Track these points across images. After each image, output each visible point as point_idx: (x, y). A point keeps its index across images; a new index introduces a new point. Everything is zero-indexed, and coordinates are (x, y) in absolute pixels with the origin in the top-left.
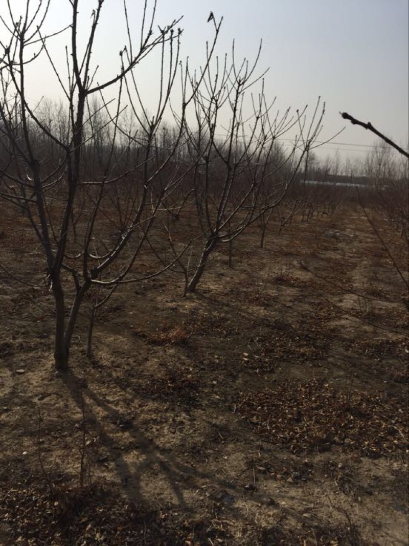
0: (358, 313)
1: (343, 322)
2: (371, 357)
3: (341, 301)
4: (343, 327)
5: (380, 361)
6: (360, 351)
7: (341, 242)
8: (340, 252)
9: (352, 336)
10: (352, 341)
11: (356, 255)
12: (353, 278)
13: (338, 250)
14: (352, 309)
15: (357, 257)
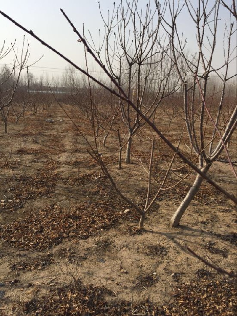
0: (69, 162)
1: (61, 169)
2: (79, 185)
3: (59, 158)
4: (62, 172)
5: (84, 186)
6: (72, 183)
7: (55, 124)
8: (55, 130)
9: (67, 176)
10: (67, 179)
11: (64, 131)
12: (65, 144)
13: (54, 129)
14: (66, 161)
15: (65, 132)
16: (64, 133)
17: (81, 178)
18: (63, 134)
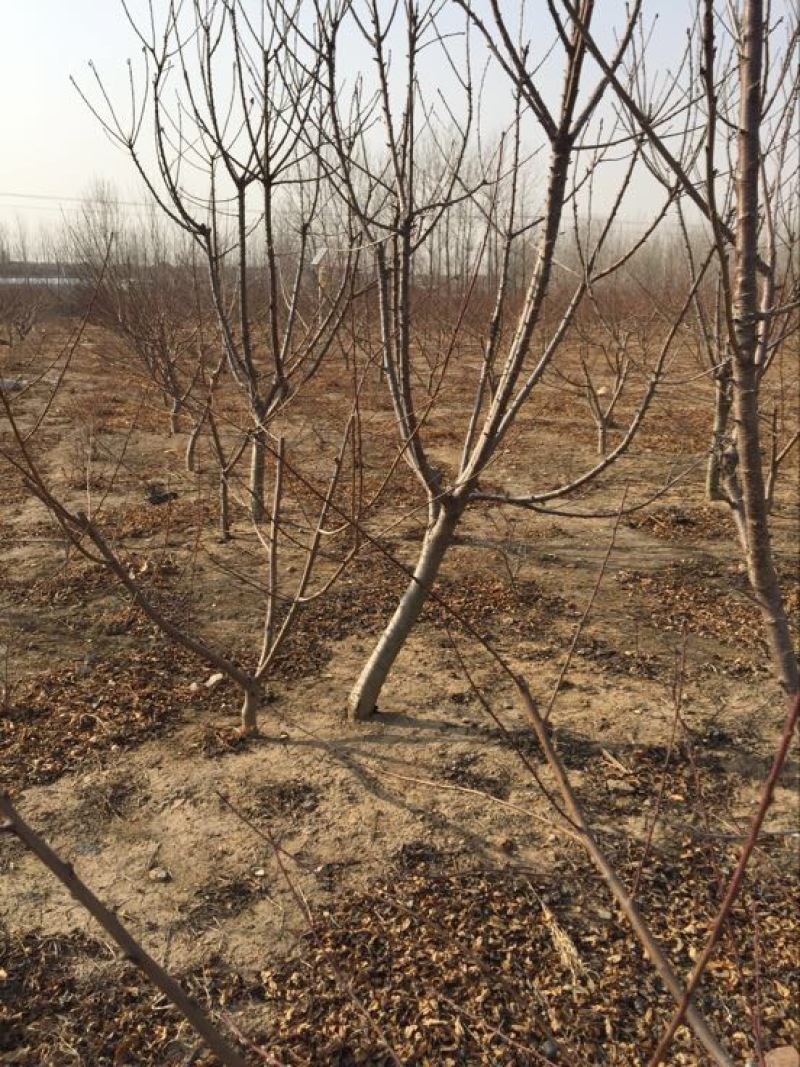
2: (66, 604)
5: (84, 606)
6: (44, 599)
7: (30, 397)
11: (60, 419)
16: (54, 428)
17: (78, 579)
18: (50, 430)
